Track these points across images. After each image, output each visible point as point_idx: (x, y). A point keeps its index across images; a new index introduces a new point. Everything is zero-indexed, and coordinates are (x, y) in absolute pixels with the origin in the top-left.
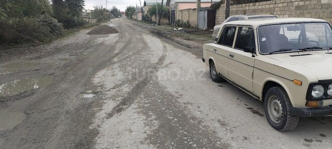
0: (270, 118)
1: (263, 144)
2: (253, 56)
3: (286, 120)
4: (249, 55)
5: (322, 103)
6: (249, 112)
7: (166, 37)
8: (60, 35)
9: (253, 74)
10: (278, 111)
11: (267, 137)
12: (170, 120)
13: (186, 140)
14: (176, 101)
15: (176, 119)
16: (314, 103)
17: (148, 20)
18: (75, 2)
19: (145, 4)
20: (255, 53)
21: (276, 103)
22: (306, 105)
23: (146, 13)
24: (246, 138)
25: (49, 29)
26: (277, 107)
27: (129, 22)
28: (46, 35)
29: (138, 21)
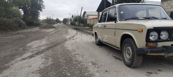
0: (125, 60)
1: (117, 74)
2: (115, 23)
3: (134, 58)
4: (113, 23)
5: (157, 44)
6: (114, 59)
7: (80, 30)
8: (24, 28)
9: (115, 33)
10: (129, 54)
11: (121, 71)
12: (60, 62)
13: (65, 72)
14: (70, 53)
15: (64, 61)
16: (151, 44)
17: (73, 24)
18: (35, 13)
19: (72, 16)
20: (117, 21)
21: (128, 49)
22: (146, 46)
23: (73, 21)
24: (107, 71)
25: (18, 25)
26: (129, 52)
27: (64, 25)
28: (15, 28)
29: (69, 25)
